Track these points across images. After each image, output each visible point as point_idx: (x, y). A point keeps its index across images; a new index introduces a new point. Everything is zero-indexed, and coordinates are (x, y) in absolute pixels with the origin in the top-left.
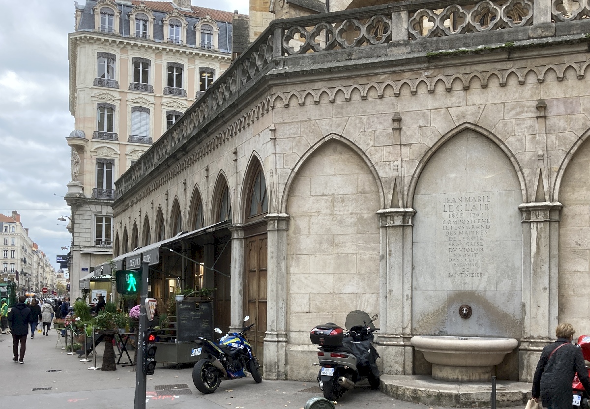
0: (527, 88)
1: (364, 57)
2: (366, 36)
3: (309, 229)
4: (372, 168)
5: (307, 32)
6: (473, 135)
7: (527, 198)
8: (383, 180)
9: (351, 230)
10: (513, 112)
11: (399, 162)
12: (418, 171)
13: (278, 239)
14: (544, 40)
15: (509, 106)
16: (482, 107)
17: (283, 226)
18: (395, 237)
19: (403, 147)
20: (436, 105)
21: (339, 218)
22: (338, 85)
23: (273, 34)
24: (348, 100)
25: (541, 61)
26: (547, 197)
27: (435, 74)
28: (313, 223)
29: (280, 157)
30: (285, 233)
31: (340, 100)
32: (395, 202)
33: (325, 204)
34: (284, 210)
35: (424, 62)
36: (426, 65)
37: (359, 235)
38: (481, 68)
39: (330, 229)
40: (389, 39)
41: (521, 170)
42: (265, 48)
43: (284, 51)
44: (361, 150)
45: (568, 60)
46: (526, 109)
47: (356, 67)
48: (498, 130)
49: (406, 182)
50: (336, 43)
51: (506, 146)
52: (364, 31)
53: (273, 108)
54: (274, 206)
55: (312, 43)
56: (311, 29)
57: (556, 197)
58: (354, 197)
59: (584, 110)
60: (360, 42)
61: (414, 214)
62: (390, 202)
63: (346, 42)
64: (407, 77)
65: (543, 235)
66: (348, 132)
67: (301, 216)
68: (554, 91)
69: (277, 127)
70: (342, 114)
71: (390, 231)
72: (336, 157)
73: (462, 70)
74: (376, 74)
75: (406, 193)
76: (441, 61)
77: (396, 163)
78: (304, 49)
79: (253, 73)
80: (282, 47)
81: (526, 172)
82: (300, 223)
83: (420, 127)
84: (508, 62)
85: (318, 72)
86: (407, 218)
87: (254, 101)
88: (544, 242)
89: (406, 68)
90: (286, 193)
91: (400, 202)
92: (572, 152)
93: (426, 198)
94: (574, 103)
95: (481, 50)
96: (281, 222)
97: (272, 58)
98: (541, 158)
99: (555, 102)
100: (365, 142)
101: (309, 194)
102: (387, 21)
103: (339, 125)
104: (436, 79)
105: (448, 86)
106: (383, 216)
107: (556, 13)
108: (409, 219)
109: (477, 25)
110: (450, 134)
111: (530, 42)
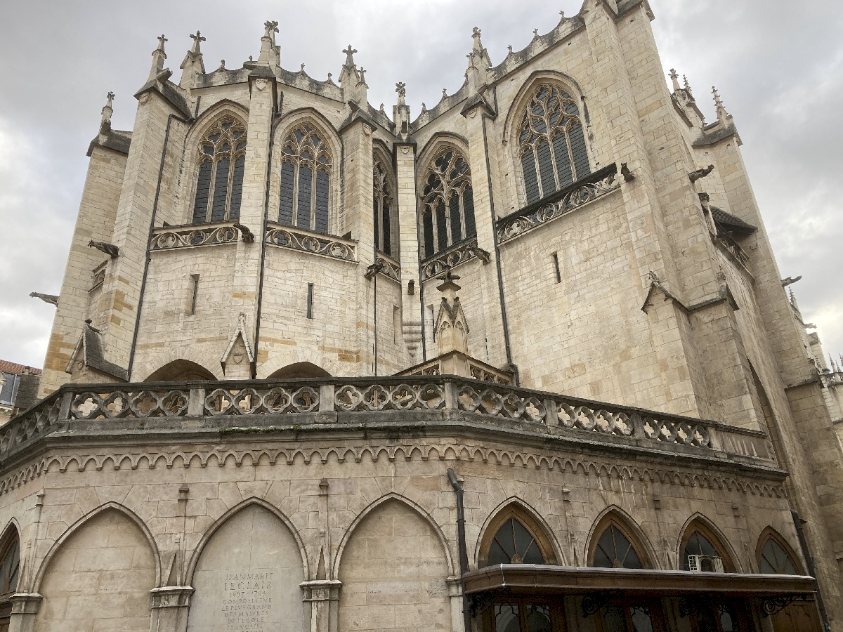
0: (312, 468)
1: (158, 428)
2: (162, 408)
3: (65, 612)
4: (151, 541)
5: (101, 398)
6: (258, 510)
7: (309, 575)
8: (162, 554)
9: (117, 613)
10: (298, 490)
11: (182, 535)
12: (201, 545)
13: (22, 626)
14: (328, 426)
15: (295, 483)
16: (270, 483)
17: (32, 609)
18: (167, 621)
19: (187, 519)
20: (225, 478)
21: (104, 598)
22: (126, 452)
23: (62, 397)
24: (134, 468)
25: (325, 444)
26: (328, 575)
27: (226, 449)
28: (71, 605)
29: (44, 526)
30: (33, 618)
31: (126, 467)
32: (173, 579)
33: (90, 582)
34: (36, 589)
35: (217, 437)
36: (219, 440)
37: (126, 619)
38: (270, 446)
39: (90, 613)
40: (184, 413)
41: (304, 547)
42: (50, 410)
43: (71, 414)
44: (141, 520)
45: (347, 445)
46: (310, 487)
47: (148, 436)
48: (283, 506)
49: (187, 557)
50: (130, 412)
51: (290, 522)
52: (160, 403)
53: (47, 471)
54: (25, 584)
55: (104, 409)
56: (104, 396)
57: (336, 575)
58: (126, 573)
59: (361, 491)
60: (155, 413)
61: (192, 593)
62: (167, 578)
63: (140, 412)
64: (197, 450)
65: (323, 615)
66: (130, 502)
67: (56, 597)
68: (335, 471)
69: (46, 493)
70: (126, 482)
71: (163, 612)
72: (113, 527)
73: (253, 447)
74: (168, 445)
75: (186, 569)
76: (234, 437)
77: (178, 536)
78: (94, 415)
79: (31, 434)
80: (70, 411)
81: (309, 548)
82: (54, 605)
83: (207, 499)
84: (296, 443)
85: (106, 438)
86: (184, 597)
87: (24, 464)
88: (324, 623)
89: (198, 441)
90: (43, 569)
91: (179, 580)
92: (351, 530)
93: (207, 574)
94: (353, 484)
95: (272, 430)
96: (29, 604)
97: (57, 420)
98: (323, 535)
99: (336, 482)
100: (147, 512)
101: (72, 569)
102: (184, 396)
103: (121, 493)
104: (227, 454)
105: (239, 461)
106: (157, 595)
107: (338, 404)
108: (185, 598)
109: (269, 407)
110: (237, 508)
111: (315, 426)
